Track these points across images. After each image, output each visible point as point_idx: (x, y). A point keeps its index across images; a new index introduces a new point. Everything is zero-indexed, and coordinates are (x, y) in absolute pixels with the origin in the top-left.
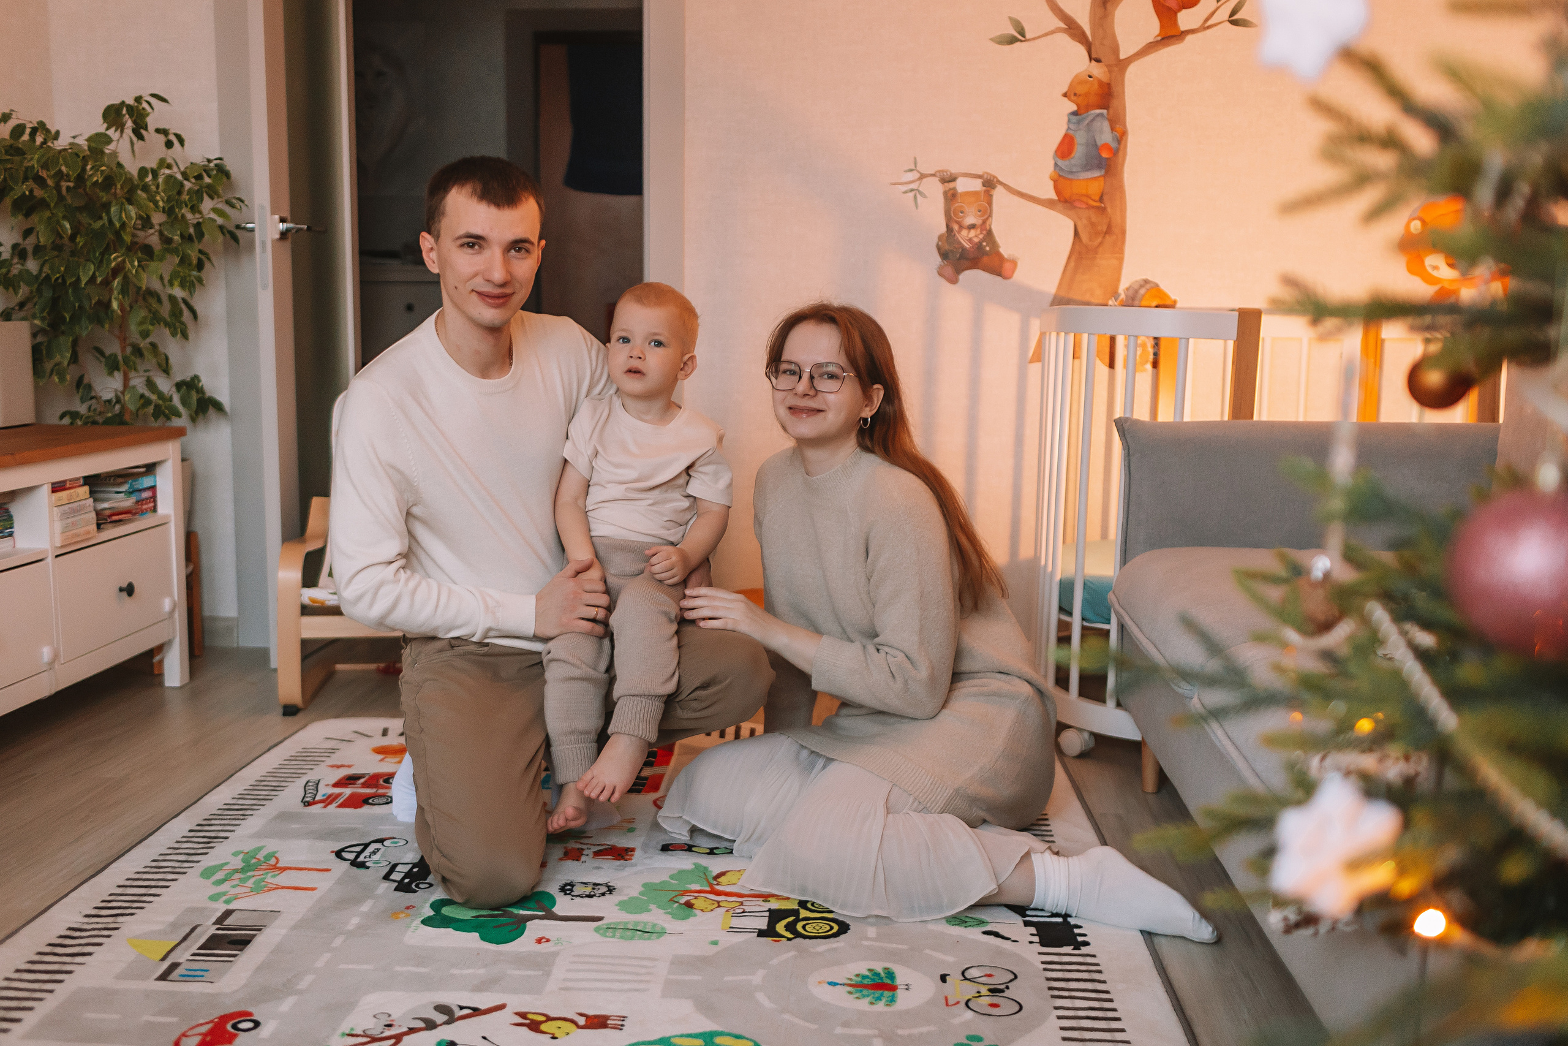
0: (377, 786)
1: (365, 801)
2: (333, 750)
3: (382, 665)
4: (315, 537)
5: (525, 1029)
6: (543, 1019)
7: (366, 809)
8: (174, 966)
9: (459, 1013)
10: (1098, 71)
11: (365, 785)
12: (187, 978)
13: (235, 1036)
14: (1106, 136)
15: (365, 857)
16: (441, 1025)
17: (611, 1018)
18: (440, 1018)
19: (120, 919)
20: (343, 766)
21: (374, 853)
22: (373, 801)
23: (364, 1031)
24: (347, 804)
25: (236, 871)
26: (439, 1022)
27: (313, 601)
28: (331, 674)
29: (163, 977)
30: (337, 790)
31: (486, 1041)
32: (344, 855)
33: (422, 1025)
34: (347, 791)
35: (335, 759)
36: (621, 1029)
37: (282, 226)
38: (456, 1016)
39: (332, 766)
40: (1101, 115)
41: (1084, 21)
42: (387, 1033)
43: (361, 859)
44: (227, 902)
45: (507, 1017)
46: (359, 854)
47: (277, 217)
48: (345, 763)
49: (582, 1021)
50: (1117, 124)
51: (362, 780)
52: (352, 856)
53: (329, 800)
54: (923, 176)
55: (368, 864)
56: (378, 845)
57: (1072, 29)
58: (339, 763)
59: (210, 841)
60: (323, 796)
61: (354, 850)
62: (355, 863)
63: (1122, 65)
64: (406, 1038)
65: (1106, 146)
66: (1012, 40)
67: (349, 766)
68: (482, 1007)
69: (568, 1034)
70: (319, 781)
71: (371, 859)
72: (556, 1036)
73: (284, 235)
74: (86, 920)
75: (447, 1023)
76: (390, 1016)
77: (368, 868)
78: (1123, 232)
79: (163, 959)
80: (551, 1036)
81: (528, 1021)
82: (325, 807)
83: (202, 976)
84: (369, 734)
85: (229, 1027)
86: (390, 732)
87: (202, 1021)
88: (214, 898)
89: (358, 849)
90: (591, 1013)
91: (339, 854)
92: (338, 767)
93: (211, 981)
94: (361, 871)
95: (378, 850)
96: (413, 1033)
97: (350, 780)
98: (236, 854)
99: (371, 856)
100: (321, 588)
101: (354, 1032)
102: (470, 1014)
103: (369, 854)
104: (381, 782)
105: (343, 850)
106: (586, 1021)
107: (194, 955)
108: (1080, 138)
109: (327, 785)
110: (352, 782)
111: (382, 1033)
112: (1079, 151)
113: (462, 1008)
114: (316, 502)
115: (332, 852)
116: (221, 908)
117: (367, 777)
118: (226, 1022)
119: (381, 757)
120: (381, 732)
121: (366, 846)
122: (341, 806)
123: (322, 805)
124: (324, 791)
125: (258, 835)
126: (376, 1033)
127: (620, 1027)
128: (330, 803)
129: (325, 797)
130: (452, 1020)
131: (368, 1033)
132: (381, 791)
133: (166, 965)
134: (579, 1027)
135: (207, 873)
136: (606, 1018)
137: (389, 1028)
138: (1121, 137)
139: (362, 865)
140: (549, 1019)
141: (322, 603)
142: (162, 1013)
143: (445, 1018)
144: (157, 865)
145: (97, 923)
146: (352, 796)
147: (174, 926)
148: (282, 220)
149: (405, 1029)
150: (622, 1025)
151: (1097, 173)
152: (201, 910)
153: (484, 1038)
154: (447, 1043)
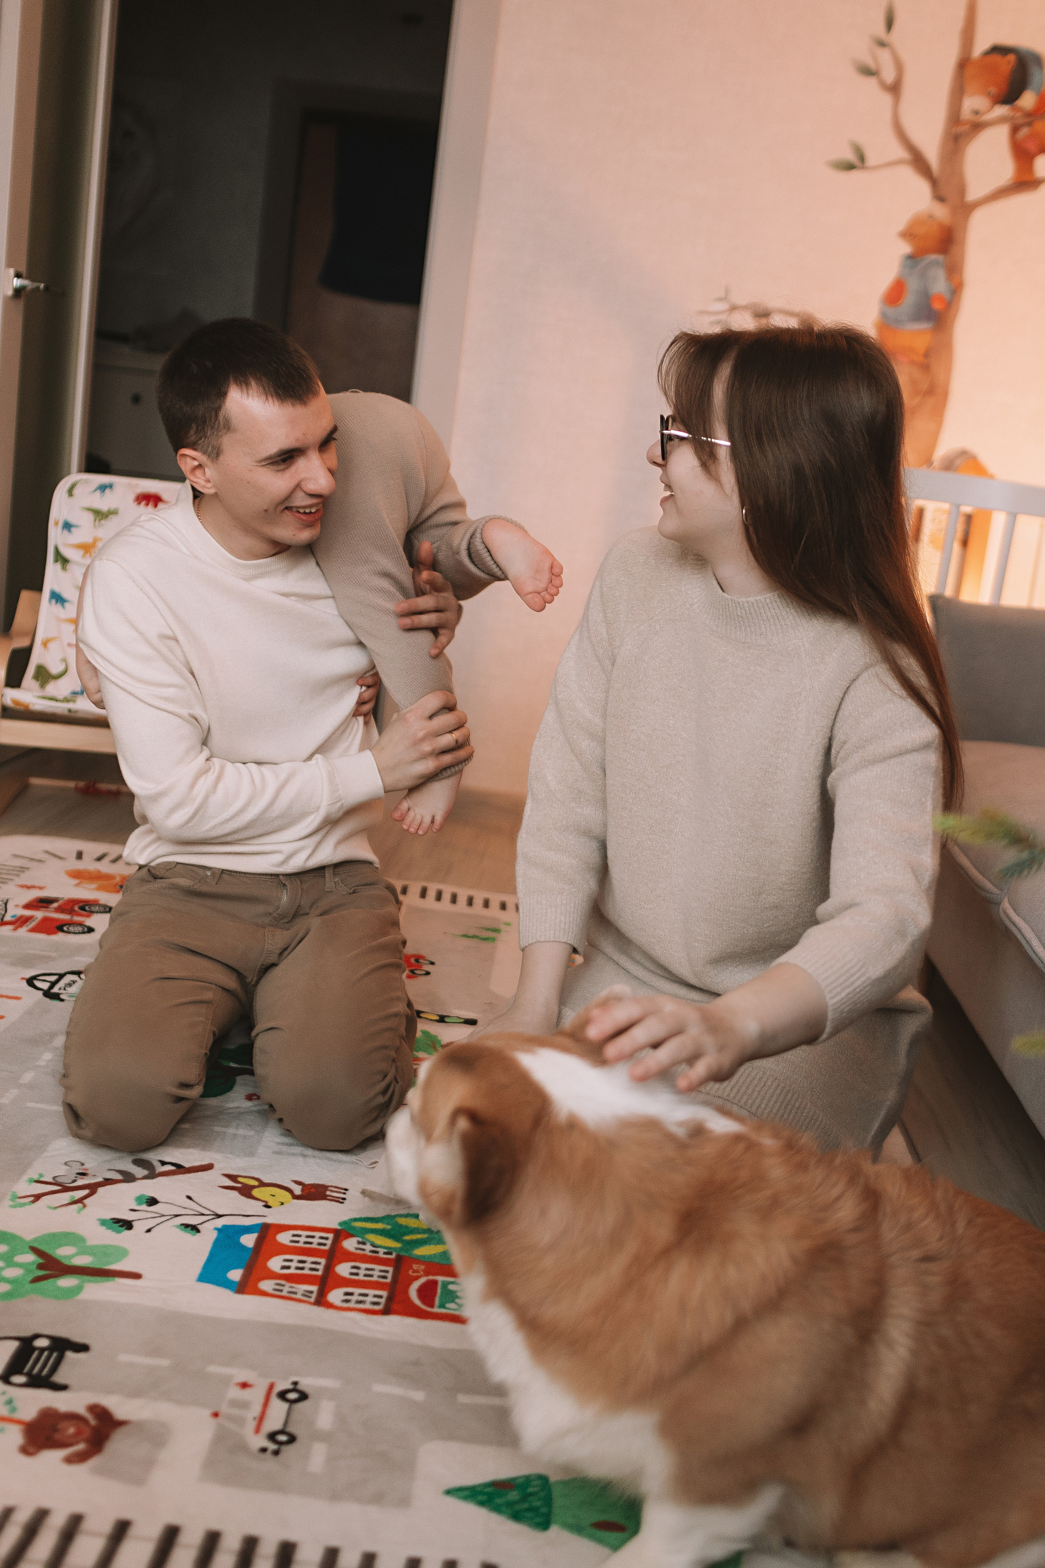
0: (71, 912)
1: (60, 928)
2: (23, 869)
3: (82, 784)
4: (23, 634)
5: (235, 1194)
6: (256, 1183)
7: (60, 937)
9: (161, 1169)
10: (941, 212)
11: (60, 910)
14: (940, 286)
15: (60, 989)
16: (139, 1179)
17: (330, 1188)
18: (139, 1172)
20: (33, 887)
21: (70, 985)
22: (68, 928)
23: (54, 1178)
24: (40, 928)
26: (138, 1176)
27: (15, 702)
28: (26, 787)
30: (28, 913)
31: (191, 1201)
32: (37, 983)
33: (120, 1177)
34: (39, 915)
35: (25, 879)
36: (342, 1203)
37: (17, 282)
38: (157, 1172)
39: (22, 886)
40: (937, 263)
41: (932, 154)
42: (81, 1182)
43: (55, 990)
45: (215, 1177)
46: (53, 984)
47: (12, 271)
48: (36, 884)
49: (298, 1190)
50: (954, 271)
51: (55, 905)
52: (45, 986)
53: (21, 922)
54: (733, 308)
55: (62, 997)
56: (74, 977)
57: (919, 162)
58: (29, 884)
60: (13, 917)
61: (48, 979)
62: (48, 994)
63: (965, 209)
64: (101, 1190)
65: (940, 298)
66: (849, 167)
67: (41, 888)
68: (187, 1165)
69: (282, 1204)
70: (7, 900)
71: (66, 992)
72: (269, 1204)
73: (18, 292)
75: (145, 1177)
76: (83, 1164)
77: (62, 1000)
78: (945, 395)
80: (263, 1204)
81: (239, 1185)
82: (15, 929)
84: (61, 855)
86: (84, 856)
89: (53, 978)
90: (308, 1181)
91: (30, 982)
92: (28, 887)
94: (56, 1003)
95: (74, 982)
96: (110, 1184)
97: (44, 903)
99: (67, 989)
100: (25, 689)
101: (42, 1179)
102: (172, 1170)
103: (64, 986)
104: (76, 908)
105: (35, 978)
106: (302, 1190)
108: (913, 285)
109: (17, 906)
110: (44, 905)
111: (74, 1181)
112: (909, 300)
113: (163, 1163)
114: (25, 596)
115: (23, 979)
117: (60, 902)
119: (76, 881)
120: (74, 855)
121: (61, 976)
122: (33, 930)
123: (11, 927)
124: (14, 911)
126: (67, 1181)
127: (341, 1201)
128: (21, 926)
129: (14, 919)
130: (151, 1176)
131: (60, 1180)
132: (77, 919)
134: (296, 1197)
136: (325, 1188)
137: (82, 1177)
138: (956, 289)
139: (56, 997)
140: (262, 1184)
141: (27, 707)
143: (145, 1172)
146: (45, 920)
148: (18, 275)
149: (100, 1179)
150: (344, 1199)
151: (925, 326)
153: (189, 1198)
154: (148, 1199)
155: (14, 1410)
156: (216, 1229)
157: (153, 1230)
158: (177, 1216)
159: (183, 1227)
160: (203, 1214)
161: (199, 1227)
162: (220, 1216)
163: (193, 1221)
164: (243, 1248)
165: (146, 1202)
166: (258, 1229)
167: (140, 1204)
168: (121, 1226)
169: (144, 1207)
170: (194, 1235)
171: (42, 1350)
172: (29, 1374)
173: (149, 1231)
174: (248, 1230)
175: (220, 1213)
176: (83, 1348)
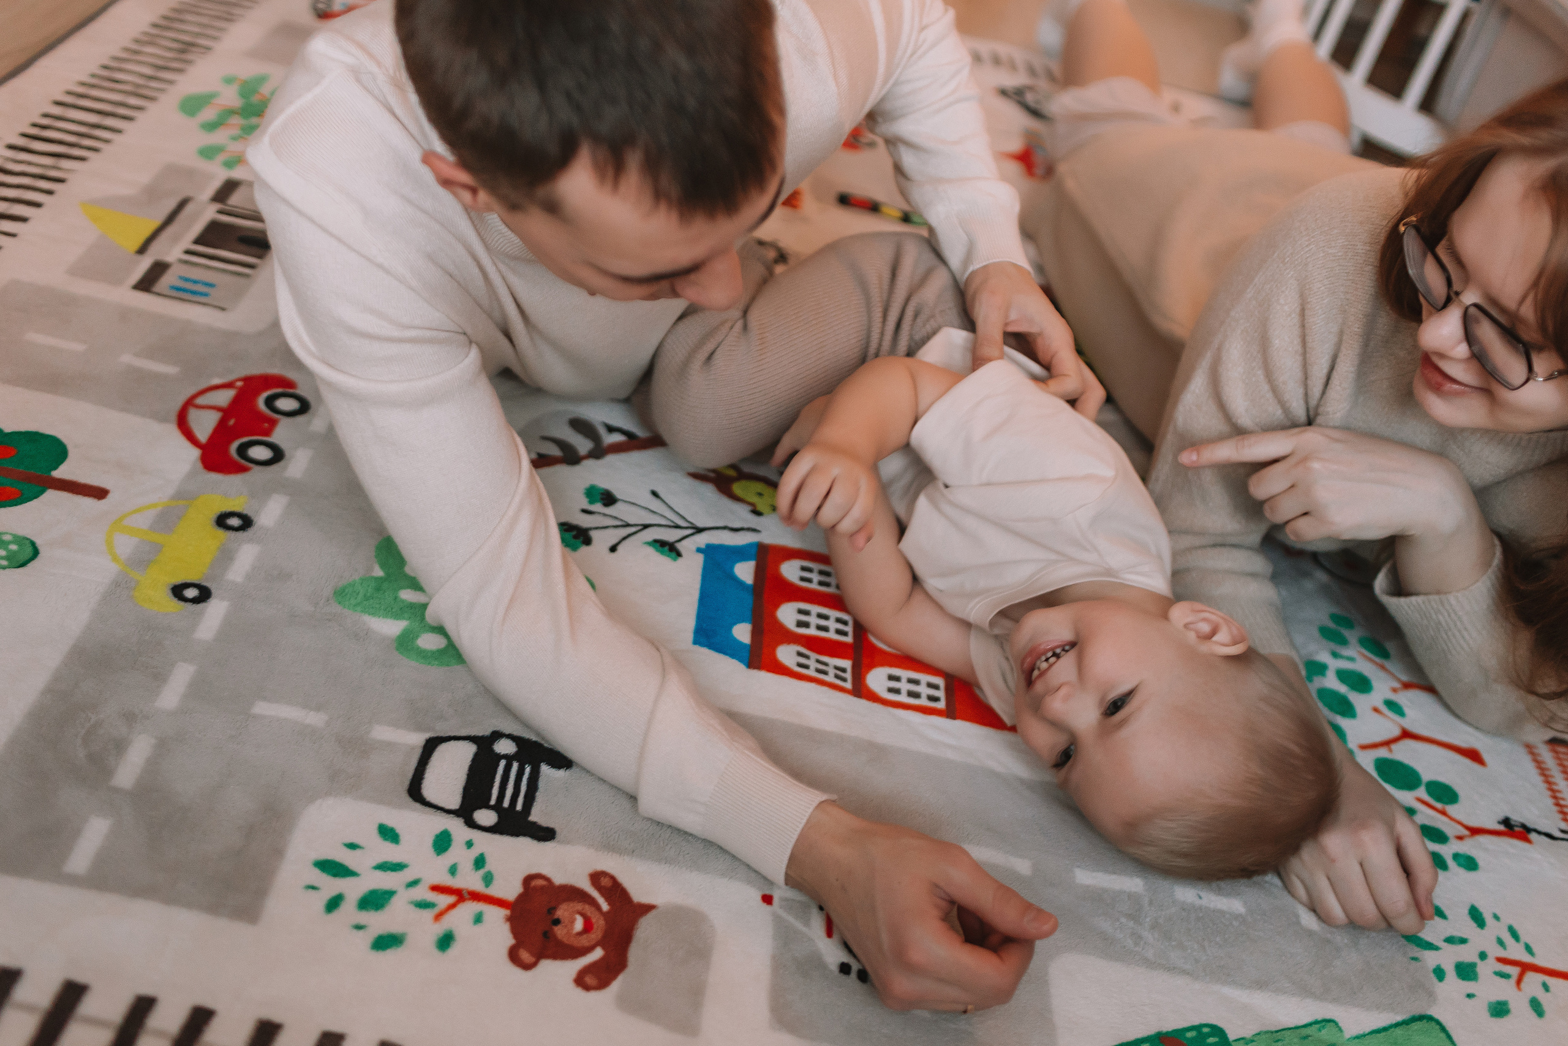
5: (711, 488)
6: (736, 474)
8: (159, 269)
9: (608, 439)
12: (185, 293)
13: (273, 423)
16: (585, 457)
18: (583, 445)
19: (65, 164)
25: (232, 112)
26: (581, 451)
29: (146, 284)
31: (659, 502)
33: (556, 452)
38: (604, 445)
44: (229, 164)
59: (186, 50)
68: (638, 433)
72: (760, 510)
74: (10, 154)
75: (592, 455)
79: (142, 250)
80: (753, 509)
81: (715, 474)
83: (206, 295)
85: (261, 403)
87: (217, 381)
88: (208, 153)
93: (222, 305)
96: (545, 464)
98: (229, 80)
102: (623, 442)
107: (188, 252)
113: (611, 429)
116: (220, 176)
118: (257, 393)
125: (255, 54)
130: (599, 452)
133: (145, 264)
135: (192, 105)
140: (745, 476)
142: (151, 353)
143: (591, 446)
144: (108, 76)
145: (29, 163)
147: (151, 193)
152: (190, 173)
153: (655, 494)
154: (602, 494)
155: (488, 879)
156: (699, 550)
157: (620, 548)
158: (646, 527)
159: (658, 545)
160: (677, 527)
161: (679, 546)
162: (700, 530)
163: (671, 536)
164: (740, 584)
165: (602, 499)
166: (754, 551)
167: (592, 502)
168: (575, 537)
169: (598, 507)
170: (675, 560)
171: (509, 759)
172: (498, 808)
173: (613, 549)
174: (739, 553)
175: (700, 525)
176: (562, 761)
